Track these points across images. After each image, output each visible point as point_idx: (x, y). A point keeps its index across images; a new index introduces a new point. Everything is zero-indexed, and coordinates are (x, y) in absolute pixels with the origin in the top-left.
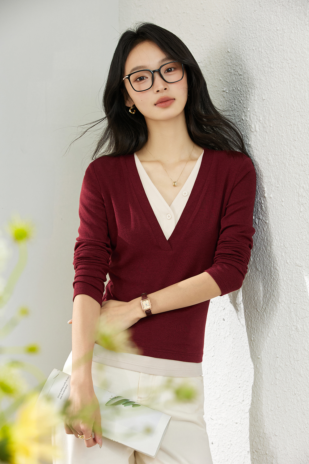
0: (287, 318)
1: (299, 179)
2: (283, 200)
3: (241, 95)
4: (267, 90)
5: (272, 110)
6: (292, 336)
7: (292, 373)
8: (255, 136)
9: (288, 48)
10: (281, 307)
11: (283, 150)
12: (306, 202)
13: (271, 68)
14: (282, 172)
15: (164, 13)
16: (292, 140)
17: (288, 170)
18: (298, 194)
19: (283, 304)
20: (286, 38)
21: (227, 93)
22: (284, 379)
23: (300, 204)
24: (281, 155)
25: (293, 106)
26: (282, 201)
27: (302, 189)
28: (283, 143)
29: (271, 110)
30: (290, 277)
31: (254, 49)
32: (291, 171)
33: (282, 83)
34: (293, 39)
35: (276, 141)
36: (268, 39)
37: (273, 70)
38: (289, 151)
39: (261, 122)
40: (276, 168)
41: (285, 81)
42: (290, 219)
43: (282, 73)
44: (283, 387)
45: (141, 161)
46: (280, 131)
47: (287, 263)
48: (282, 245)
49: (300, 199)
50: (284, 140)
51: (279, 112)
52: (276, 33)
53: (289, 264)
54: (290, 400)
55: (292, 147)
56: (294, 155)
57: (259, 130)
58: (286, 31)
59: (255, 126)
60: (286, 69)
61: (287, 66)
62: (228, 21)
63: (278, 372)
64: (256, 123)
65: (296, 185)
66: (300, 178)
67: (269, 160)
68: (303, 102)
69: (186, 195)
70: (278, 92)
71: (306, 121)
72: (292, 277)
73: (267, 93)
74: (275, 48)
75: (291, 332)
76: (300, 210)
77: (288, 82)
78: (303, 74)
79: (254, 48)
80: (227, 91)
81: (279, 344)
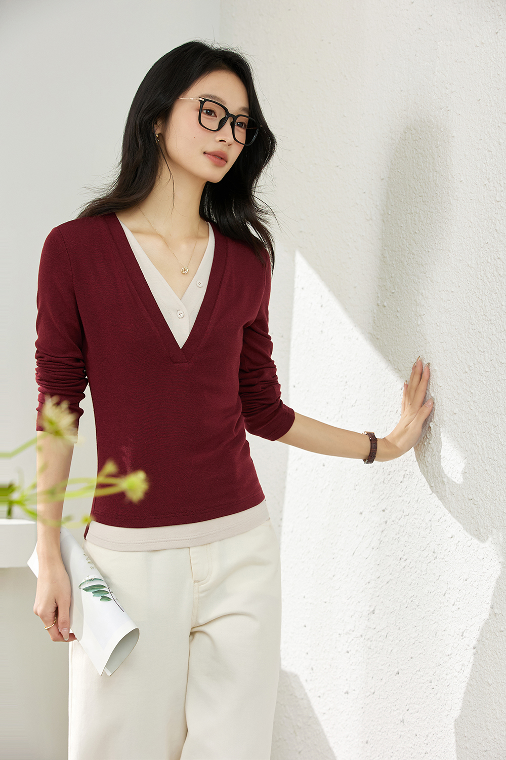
1: (418, 283)
2: (398, 309)
5: (391, 193)
11: (401, 245)
12: (424, 313)
14: (400, 274)
16: (412, 232)
17: (406, 270)
18: (416, 301)
21: (340, 168)
23: (418, 315)
24: (399, 251)
25: (415, 188)
26: (397, 311)
27: (421, 296)
28: (401, 236)
32: (410, 272)
33: (404, 159)
34: (419, 103)
35: (394, 232)
38: (408, 245)
39: (378, 207)
40: (392, 267)
42: (406, 334)
43: (404, 147)
45: (132, 232)
46: (398, 221)
49: (418, 309)
50: (403, 232)
51: (399, 196)
55: (412, 241)
56: (414, 252)
60: (409, 142)
61: (411, 137)
62: (345, 76)
65: (414, 290)
66: (419, 282)
67: (384, 257)
68: (427, 184)
69: (201, 285)
70: (399, 170)
71: (429, 208)
76: (417, 323)
77: (411, 158)
78: (428, 149)
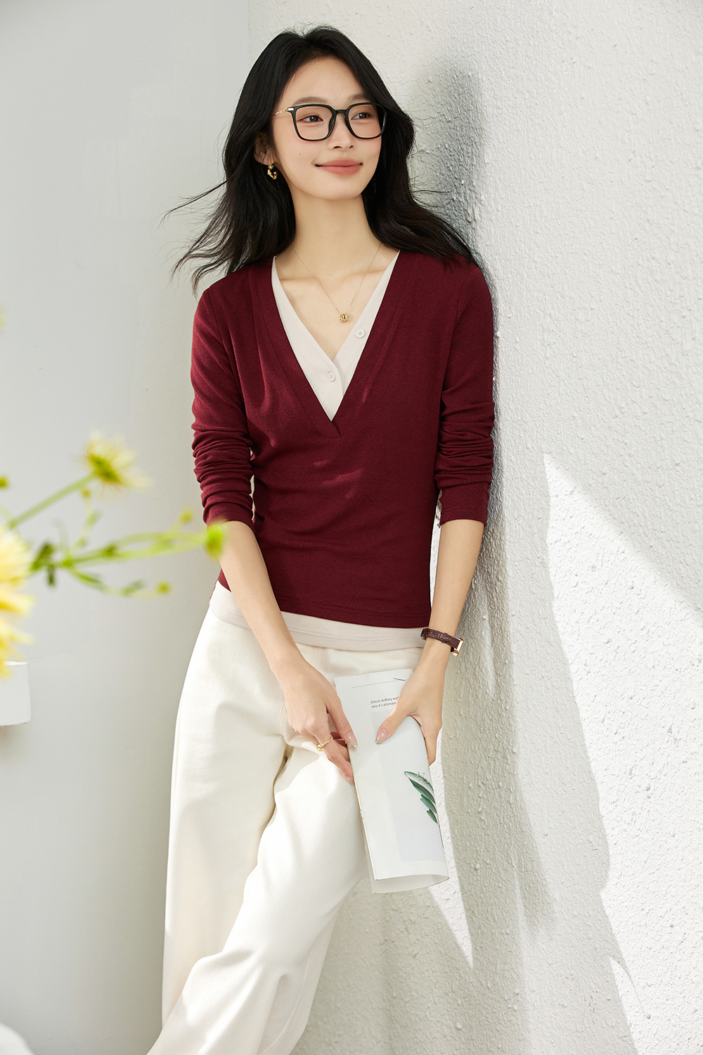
0: (528, 545)
1: (544, 301)
2: (517, 339)
3: (450, 157)
4: (492, 146)
6: (535, 576)
7: (537, 642)
8: (473, 231)
9: (524, 72)
10: (518, 527)
11: (518, 251)
12: (555, 341)
13: (498, 108)
14: (518, 290)
15: (324, 15)
16: (532, 233)
17: (526, 285)
18: (543, 327)
19: (521, 522)
20: (520, 54)
22: (525, 653)
23: (546, 345)
24: (515, 259)
25: (533, 172)
26: (516, 342)
27: (549, 318)
28: (518, 239)
29: (498, 181)
30: (532, 472)
31: (471, 76)
32: (532, 287)
33: (516, 133)
34: (532, 55)
35: (507, 235)
36: (493, 56)
37: (501, 111)
38: (527, 251)
39: (483, 203)
40: (507, 283)
41: (520, 129)
42: (530, 371)
43: (515, 117)
44: (524, 666)
45: (282, 280)
46: (512, 218)
47: (528, 449)
48: (519, 418)
49: (546, 336)
50: (519, 233)
51: (512, 185)
52: (504, 47)
53: (531, 449)
54: (535, 688)
55: (532, 244)
56: (536, 259)
57: (479, 218)
58: (520, 43)
59: (473, 211)
60: (521, 110)
61: (523, 103)
62: (428, 27)
63: (515, 641)
64: (474, 206)
65: (539, 311)
66: (546, 300)
68: (549, 165)
69: (362, 335)
70: (509, 150)
71: (554, 198)
72: (536, 473)
73: (492, 152)
74: (503, 72)
75: (533, 569)
76: (545, 355)
77: (526, 131)
78: (549, 117)
79: (470, 74)
80: (428, 151)
81: (516, 593)
